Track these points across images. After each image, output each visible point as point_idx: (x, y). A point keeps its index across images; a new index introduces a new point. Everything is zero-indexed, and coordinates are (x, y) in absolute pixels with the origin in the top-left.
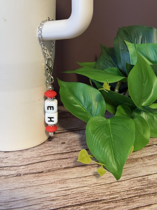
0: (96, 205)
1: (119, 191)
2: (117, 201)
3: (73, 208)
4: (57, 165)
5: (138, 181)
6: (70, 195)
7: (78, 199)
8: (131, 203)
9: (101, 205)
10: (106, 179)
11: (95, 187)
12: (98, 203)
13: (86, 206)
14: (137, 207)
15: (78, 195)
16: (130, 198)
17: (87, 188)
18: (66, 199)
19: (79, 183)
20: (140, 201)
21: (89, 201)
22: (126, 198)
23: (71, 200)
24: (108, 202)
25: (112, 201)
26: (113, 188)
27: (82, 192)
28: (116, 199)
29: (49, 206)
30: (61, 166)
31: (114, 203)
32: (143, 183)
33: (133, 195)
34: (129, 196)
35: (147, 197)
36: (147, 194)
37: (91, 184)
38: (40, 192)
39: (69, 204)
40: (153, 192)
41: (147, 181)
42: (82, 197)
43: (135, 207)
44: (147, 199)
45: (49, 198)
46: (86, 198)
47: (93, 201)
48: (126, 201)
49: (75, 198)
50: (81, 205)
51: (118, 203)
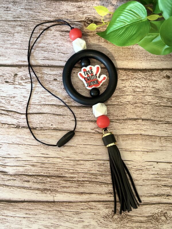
0: (58, 180)
1: (80, 172)
2: (73, 182)
3: (43, 179)
4: (50, 122)
5: (99, 165)
6: (46, 164)
7: (49, 170)
8: (81, 187)
9: (62, 182)
10: (77, 154)
11: (66, 161)
12: (60, 179)
13: (51, 179)
14: (82, 192)
15: (51, 166)
16: (83, 181)
17: (60, 160)
18: (42, 168)
19: (57, 152)
20: (88, 187)
21: (55, 175)
22: (80, 181)
23: (44, 170)
24: (67, 180)
25: (70, 180)
26: (77, 167)
27: (55, 164)
28: (74, 179)
29: (29, 171)
30: (52, 125)
31: (70, 183)
32: (101, 168)
33: (86, 179)
34: (84, 179)
35: (94, 184)
36: (96, 181)
37: (64, 157)
38: (28, 154)
39: (42, 174)
40: (101, 181)
41: (105, 167)
42: (53, 170)
43: (81, 192)
44: (93, 187)
45: (32, 163)
46: (55, 171)
47: (58, 176)
48: (78, 184)
49: (48, 168)
50: (49, 177)
51: (73, 184)
